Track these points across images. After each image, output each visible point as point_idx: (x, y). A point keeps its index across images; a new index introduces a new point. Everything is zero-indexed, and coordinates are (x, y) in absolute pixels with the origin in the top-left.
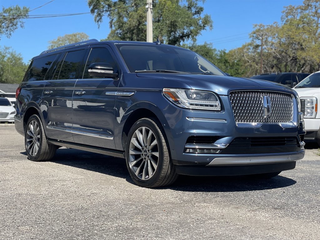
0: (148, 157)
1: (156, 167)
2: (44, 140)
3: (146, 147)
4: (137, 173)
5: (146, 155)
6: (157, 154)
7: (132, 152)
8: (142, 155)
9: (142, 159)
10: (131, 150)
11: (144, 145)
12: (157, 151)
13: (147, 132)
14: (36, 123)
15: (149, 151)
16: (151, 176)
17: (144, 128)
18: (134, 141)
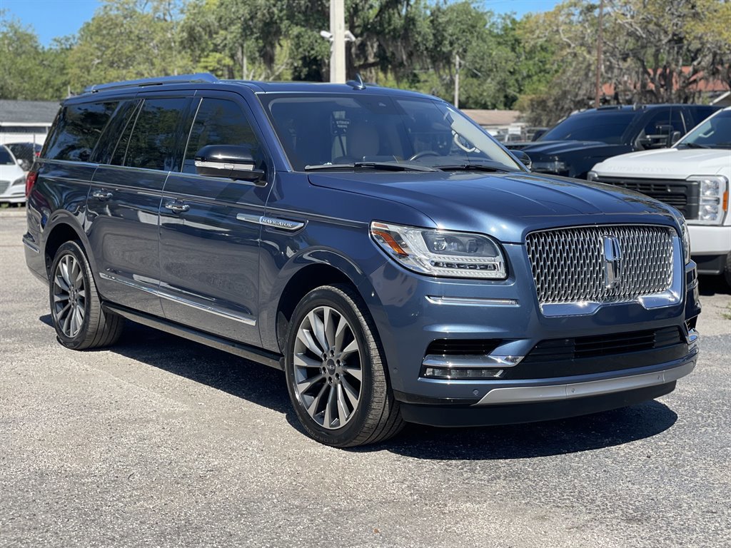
0: (337, 375)
1: (355, 403)
2: (95, 304)
3: (332, 352)
4: (311, 411)
5: (332, 372)
6: (357, 374)
7: (299, 361)
8: (324, 369)
9: (324, 380)
10: (297, 355)
11: (329, 349)
12: (358, 367)
13: (335, 319)
14: (75, 261)
15: (338, 362)
16: (343, 423)
17: (327, 310)
18: (303, 336)
